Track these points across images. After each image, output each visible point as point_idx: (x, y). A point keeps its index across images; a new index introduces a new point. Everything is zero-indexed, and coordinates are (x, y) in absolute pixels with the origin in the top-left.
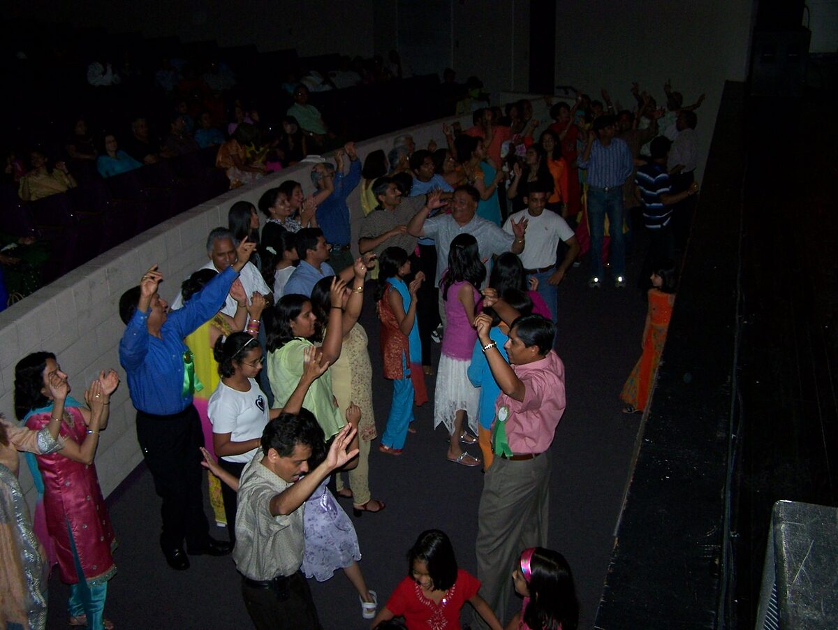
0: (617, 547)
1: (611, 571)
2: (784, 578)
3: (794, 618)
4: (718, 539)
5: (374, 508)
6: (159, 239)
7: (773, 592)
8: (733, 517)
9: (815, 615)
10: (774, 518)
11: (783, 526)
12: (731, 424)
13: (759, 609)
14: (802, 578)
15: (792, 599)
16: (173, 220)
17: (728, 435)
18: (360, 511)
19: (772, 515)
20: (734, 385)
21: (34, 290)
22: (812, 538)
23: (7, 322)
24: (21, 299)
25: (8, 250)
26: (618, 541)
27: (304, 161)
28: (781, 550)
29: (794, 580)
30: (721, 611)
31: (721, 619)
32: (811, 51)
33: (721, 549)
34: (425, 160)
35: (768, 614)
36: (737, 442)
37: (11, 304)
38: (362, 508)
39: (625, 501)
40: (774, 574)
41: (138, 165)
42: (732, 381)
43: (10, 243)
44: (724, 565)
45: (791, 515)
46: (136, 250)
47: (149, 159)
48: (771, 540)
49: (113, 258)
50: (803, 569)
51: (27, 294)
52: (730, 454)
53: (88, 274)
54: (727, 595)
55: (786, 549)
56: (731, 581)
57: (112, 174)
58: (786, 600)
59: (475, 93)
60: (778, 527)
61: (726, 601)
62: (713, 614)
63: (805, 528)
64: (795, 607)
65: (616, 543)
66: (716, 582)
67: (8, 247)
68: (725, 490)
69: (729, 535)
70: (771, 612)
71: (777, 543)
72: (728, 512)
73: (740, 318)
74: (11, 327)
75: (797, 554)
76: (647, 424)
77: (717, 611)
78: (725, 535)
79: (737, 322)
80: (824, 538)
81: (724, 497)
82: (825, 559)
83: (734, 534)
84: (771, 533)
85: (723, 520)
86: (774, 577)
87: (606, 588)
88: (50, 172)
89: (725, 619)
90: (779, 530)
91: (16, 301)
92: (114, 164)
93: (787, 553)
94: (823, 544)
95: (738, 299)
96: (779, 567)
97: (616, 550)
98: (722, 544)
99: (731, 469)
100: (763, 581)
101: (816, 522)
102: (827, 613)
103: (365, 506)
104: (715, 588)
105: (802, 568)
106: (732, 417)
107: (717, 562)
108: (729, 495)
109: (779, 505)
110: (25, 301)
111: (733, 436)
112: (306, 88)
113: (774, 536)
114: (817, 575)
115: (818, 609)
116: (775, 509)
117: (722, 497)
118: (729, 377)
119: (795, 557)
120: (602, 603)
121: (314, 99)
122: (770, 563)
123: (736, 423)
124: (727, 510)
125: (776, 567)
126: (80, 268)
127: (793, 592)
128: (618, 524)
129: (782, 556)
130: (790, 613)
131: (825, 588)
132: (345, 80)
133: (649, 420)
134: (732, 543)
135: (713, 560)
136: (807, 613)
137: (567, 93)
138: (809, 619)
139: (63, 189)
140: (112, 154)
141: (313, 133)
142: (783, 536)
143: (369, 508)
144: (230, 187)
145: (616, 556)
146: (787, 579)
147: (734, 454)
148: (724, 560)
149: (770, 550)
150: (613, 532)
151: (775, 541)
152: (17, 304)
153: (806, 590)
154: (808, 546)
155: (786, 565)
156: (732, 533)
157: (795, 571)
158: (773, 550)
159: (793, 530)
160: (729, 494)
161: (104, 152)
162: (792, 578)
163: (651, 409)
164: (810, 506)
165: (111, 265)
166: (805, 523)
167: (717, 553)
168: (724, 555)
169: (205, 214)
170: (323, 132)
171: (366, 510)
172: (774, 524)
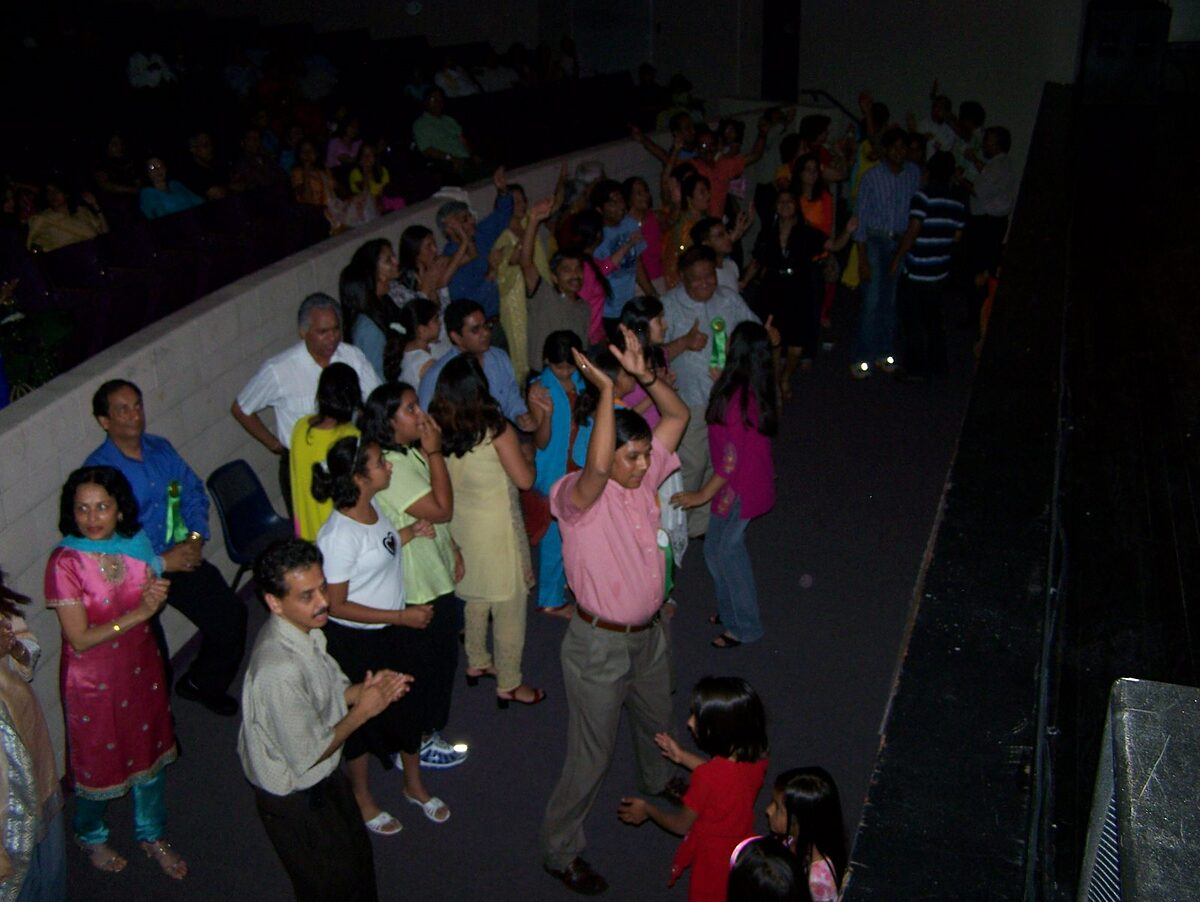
0: (883, 748)
1: (875, 782)
2: (1127, 789)
3: (1140, 846)
4: (1029, 738)
5: (526, 697)
6: (228, 307)
7: (1111, 811)
8: (1050, 707)
9: (1171, 842)
10: (1113, 703)
11: (1126, 715)
12: (1050, 574)
13: (1088, 835)
14: (1154, 788)
15: (1138, 819)
16: (246, 280)
17: (1045, 590)
18: (506, 701)
19: (1110, 700)
20: (1055, 517)
21: (49, 378)
22: (1168, 733)
23: (10, 424)
24: (28, 391)
25: (10, 323)
26: (886, 739)
27: (437, 195)
28: (1123, 749)
29: (1141, 793)
30: (1033, 839)
31: (1032, 851)
32: (1170, 40)
33: (1034, 751)
34: (612, 195)
35: (1102, 843)
36: (1057, 598)
37: (15, 398)
38: (509, 697)
39: (896, 682)
40: (1113, 785)
41: (198, 201)
42: (1050, 514)
43: (14, 313)
44: (1038, 774)
45: (1138, 699)
46: (195, 323)
47: (215, 192)
48: (1108, 737)
49: (161, 333)
50: (1155, 776)
51: (38, 384)
52: (1047, 616)
53: (124, 356)
54: (1041, 816)
55: (1130, 748)
56: (1047, 797)
57: (160, 213)
58: (1129, 821)
59: (683, 98)
60: (1118, 717)
61: (1040, 825)
62: (1021, 845)
63: (1158, 717)
64: (1143, 831)
65: (883, 742)
66: (1026, 799)
67: (11, 318)
68: (1040, 666)
69: (1045, 730)
70: (1107, 839)
71: (1117, 739)
72: (1044, 699)
73: (1063, 422)
74: (16, 430)
75: (1147, 755)
76: (929, 573)
77: (1027, 841)
78: (1040, 734)
79: (1059, 426)
80: (1185, 731)
81: (1039, 678)
82: (1186, 762)
83: (1053, 731)
84: (1108, 726)
85: (1037, 710)
86: (1113, 789)
87: (867, 807)
88: (73, 211)
89: (1038, 851)
90: (1121, 721)
91: (22, 395)
92: (163, 200)
93: (1131, 753)
94: (1183, 741)
95: (1061, 395)
96: (1119, 774)
97: (882, 752)
98: (1035, 744)
99: (1049, 636)
100: (1096, 795)
101: (1174, 710)
102: (1188, 839)
103: (513, 693)
104: (1025, 806)
105: (1153, 775)
106: (1051, 563)
107: (1028, 770)
108: (1046, 675)
109: (1121, 685)
110: (35, 394)
111: (1052, 590)
112: (442, 91)
113: (1113, 731)
114: (1175, 786)
115: (1177, 834)
116: (1115, 691)
117: (1036, 678)
118: (1047, 507)
119: (1143, 760)
120: (862, 828)
121: (451, 107)
122: (1106, 768)
123: (1057, 571)
124: (1042, 696)
125: (1116, 775)
126: (116, 348)
127: (1139, 810)
128: (885, 716)
129: (1124, 758)
130: (1135, 839)
131: (1186, 804)
132: (498, 80)
133: (931, 566)
134: (1050, 743)
135: (1022, 767)
136: (1159, 839)
137: (816, 99)
138: (1162, 848)
139: (89, 234)
140: (160, 185)
141: (451, 155)
142: (1126, 729)
143: (520, 696)
144: (331, 233)
145: (882, 760)
146: (1131, 792)
147: (1054, 615)
148: (1038, 766)
149: (1107, 751)
150: (878, 728)
151: (1114, 736)
152: (24, 398)
153: (1159, 807)
154: (1162, 744)
155: (1130, 770)
156: (1049, 728)
157: (1143, 780)
158: (1111, 750)
159: (1140, 721)
160: (1046, 673)
161: (149, 183)
162: (1138, 789)
163: (934, 552)
164: (1166, 687)
165: (158, 344)
166: (1158, 711)
167: (1028, 758)
168: (1038, 760)
169: (295, 271)
170: (464, 154)
171: (514, 700)
172: (1114, 712)
